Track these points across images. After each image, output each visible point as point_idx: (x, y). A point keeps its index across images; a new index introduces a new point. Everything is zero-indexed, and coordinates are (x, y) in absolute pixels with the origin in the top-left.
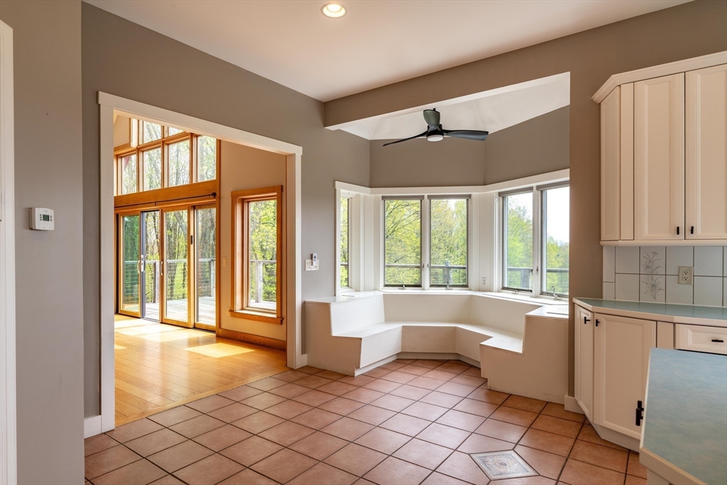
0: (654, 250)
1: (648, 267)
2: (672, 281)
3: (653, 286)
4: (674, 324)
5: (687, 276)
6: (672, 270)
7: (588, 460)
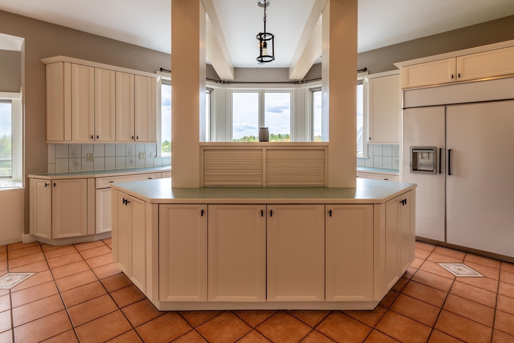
0: (76, 146)
1: (73, 154)
2: (84, 160)
3: (75, 163)
4: (95, 178)
5: (90, 158)
6: (84, 155)
7: (57, 256)
